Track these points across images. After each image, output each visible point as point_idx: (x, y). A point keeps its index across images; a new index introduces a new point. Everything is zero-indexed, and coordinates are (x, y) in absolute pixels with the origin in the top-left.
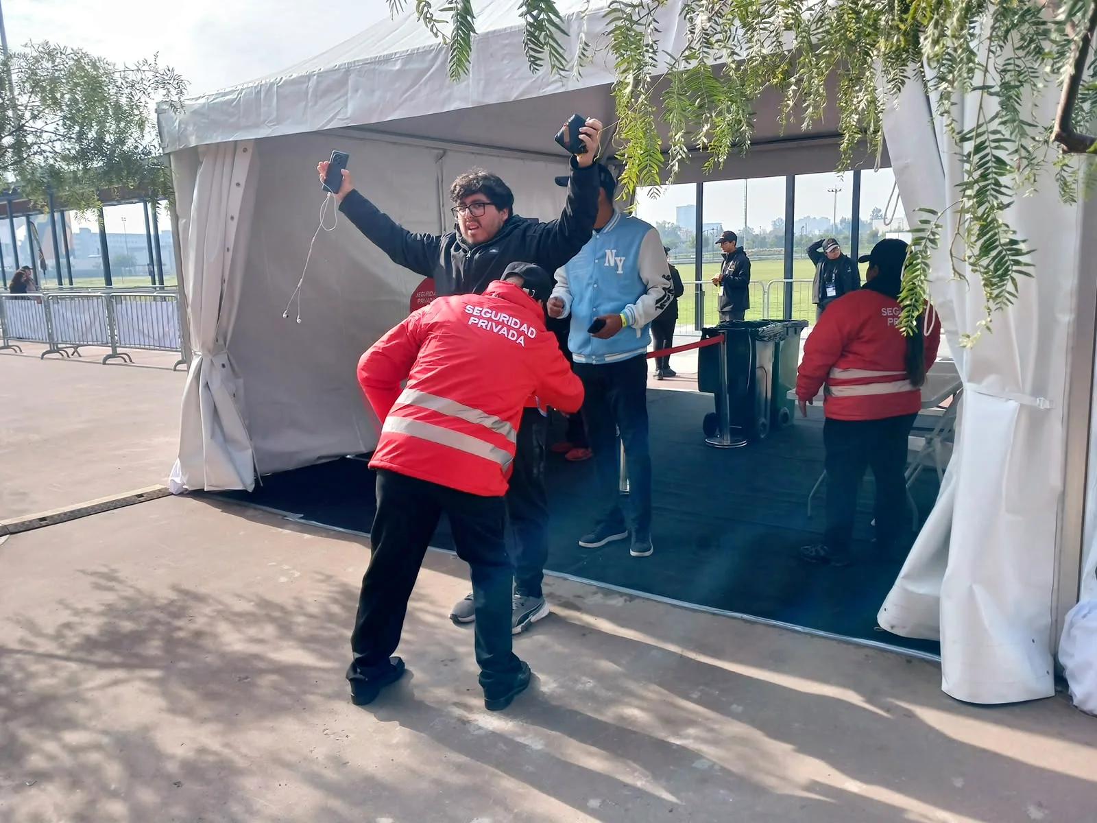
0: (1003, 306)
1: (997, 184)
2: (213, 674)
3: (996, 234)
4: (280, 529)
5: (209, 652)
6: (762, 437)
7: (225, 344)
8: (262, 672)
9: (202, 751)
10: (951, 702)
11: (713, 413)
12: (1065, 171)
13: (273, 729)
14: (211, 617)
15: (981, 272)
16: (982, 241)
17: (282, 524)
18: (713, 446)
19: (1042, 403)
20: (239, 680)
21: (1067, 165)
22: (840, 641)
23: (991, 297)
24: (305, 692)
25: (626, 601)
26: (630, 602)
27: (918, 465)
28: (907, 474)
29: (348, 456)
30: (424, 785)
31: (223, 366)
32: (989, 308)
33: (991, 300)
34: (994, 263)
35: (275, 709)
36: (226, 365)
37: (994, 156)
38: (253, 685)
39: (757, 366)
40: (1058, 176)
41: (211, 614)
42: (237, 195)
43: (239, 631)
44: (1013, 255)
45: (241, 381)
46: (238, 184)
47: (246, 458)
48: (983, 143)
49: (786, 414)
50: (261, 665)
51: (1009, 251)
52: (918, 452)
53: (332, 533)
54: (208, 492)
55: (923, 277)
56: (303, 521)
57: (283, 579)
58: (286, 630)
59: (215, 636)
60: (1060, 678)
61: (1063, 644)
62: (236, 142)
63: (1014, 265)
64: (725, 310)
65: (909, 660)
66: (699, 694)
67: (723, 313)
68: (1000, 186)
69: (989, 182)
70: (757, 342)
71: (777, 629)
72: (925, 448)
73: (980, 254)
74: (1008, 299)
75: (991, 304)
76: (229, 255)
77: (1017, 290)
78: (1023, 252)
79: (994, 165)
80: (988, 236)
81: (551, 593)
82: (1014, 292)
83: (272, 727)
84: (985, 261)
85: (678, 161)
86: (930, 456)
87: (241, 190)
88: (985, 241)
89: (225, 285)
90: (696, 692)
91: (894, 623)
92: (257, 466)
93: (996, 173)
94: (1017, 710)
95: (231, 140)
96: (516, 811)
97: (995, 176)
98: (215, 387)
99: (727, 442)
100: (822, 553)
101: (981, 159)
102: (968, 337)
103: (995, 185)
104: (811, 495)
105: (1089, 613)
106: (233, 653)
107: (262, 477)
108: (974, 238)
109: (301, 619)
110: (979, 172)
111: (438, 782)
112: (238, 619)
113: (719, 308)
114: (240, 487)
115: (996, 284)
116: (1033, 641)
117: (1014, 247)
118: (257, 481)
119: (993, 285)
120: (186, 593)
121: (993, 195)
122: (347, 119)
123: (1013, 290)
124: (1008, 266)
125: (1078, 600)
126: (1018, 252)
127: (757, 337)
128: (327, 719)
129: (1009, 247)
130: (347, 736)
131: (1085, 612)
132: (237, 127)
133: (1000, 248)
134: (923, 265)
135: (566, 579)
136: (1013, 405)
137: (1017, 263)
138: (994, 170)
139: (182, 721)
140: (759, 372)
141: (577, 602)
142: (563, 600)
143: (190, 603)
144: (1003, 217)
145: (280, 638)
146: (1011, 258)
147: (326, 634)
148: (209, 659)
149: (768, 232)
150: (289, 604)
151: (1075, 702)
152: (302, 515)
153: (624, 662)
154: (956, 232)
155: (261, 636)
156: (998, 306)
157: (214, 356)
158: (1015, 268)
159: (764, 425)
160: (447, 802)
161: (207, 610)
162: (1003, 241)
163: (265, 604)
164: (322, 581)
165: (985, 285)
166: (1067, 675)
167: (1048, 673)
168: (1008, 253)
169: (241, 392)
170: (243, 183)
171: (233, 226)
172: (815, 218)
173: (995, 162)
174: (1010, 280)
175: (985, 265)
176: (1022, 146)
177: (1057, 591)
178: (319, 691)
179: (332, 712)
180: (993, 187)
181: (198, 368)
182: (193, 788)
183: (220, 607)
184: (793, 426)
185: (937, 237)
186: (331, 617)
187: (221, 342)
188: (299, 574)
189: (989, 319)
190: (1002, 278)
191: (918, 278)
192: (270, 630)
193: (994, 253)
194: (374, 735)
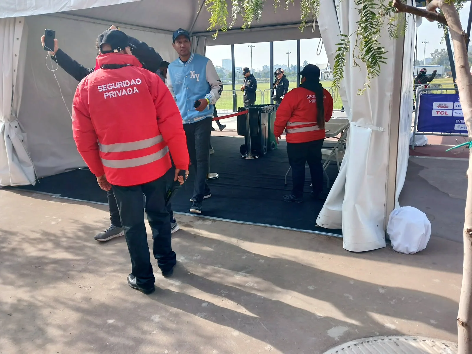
0: (374, 76)
1: (372, 24)
2: (23, 266)
3: (371, 45)
4: (50, 201)
5: (20, 257)
6: (265, 154)
7: (16, 117)
8: (47, 264)
9: (20, 300)
10: (347, 252)
11: (244, 145)
12: (391, 27)
13: (55, 288)
14: (19, 242)
15: (366, 62)
16: (366, 48)
17: (51, 199)
18: (245, 159)
19: (380, 129)
20: (36, 268)
21: (392, 25)
22: (301, 232)
23: (370, 72)
24: (69, 270)
25: (212, 222)
26: (214, 222)
27: (329, 161)
28: (323, 166)
29: (80, 169)
30: (128, 305)
31: (16, 127)
32: (369, 78)
33: (370, 74)
34: (371, 58)
35: (55, 279)
36: (17, 126)
37: (371, 11)
38: (43, 269)
39: (262, 124)
40: (389, 29)
41: (19, 240)
42: (18, 44)
43: (34, 247)
44: (379, 54)
45: (25, 134)
46: (18, 39)
47: (31, 170)
48: (366, 5)
49: (274, 144)
50: (46, 261)
51: (377, 52)
52: (329, 155)
53: (76, 202)
54: (13, 187)
55: (342, 64)
56: (61, 197)
57: (53, 223)
58: (57, 244)
59: (22, 250)
60: (388, 240)
61: (389, 226)
62: (15, 18)
63: (379, 58)
64: (246, 101)
65: (330, 237)
66: (246, 256)
67: (245, 103)
68: (373, 24)
69: (369, 23)
70: (261, 113)
71: (276, 229)
72: (332, 153)
73: (365, 54)
74: (376, 73)
75: (370, 76)
76: (15, 74)
77: (380, 70)
78: (383, 52)
79: (370, 15)
80: (369, 46)
81: (180, 221)
82: (379, 70)
83: (54, 286)
84: (367, 57)
85: (236, 13)
86: (334, 157)
87: (19, 42)
88: (367, 48)
89: (14, 88)
90: (245, 256)
91: (323, 223)
92: (36, 173)
93: (371, 19)
94: (372, 253)
95: (12, 16)
96: (170, 311)
97: (371, 20)
98: (12, 137)
99: (250, 156)
100: (292, 198)
101: (365, 13)
102: (361, 90)
103: (371, 24)
104: (286, 175)
105: (398, 213)
106: (32, 257)
107: (39, 179)
108: (363, 47)
109: (64, 239)
110: (364, 19)
111: (134, 303)
112: (33, 242)
113: (244, 101)
114: (28, 184)
115: (372, 67)
116: (377, 226)
117: (379, 50)
118: (37, 181)
119: (371, 67)
120: (5, 232)
121: (370, 29)
122: (71, 7)
123: (378, 69)
124: (377, 59)
125: (394, 209)
126: (381, 53)
127: (261, 111)
128: (80, 281)
129: (377, 50)
130: (90, 287)
131: (397, 212)
132: (15, 11)
133: (373, 51)
134: (342, 59)
135: (185, 215)
136: (369, 130)
137: (380, 57)
138: (370, 18)
139: (9, 287)
140: (262, 126)
141: (191, 224)
142: (185, 224)
143: (8, 236)
144: (375, 38)
145: (55, 248)
146: (378, 55)
147: (77, 245)
148: (20, 260)
149: (261, 71)
150: (58, 233)
151: (394, 248)
152: (60, 195)
153: (213, 246)
154: (355, 45)
155: (45, 248)
156: (373, 76)
157: (11, 122)
158: (379, 60)
159: (265, 149)
160: (139, 310)
161: (17, 239)
162: (375, 48)
163: (46, 234)
164: (73, 222)
165: (368, 67)
166: (391, 238)
167: (383, 238)
168: (377, 53)
169: (26, 140)
170: (20, 38)
171: (16, 59)
172: (280, 65)
173: (370, 14)
174: (377, 65)
175: (368, 59)
176: (383, 5)
177: (386, 205)
178: (76, 270)
179: (82, 278)
180: (370, 25)
181: (3, 128)
182: (17, 316)
183: (23, 237)
184: (277, 149)
185: (348, 46)
186: (79, 238)
187: (14, 115)
188: (61, 220)
189: (369, 82)
190: (374, 64)
191: (340, 65)
192: (49, 245)
193: (371, 54)
194: (103, 286)
